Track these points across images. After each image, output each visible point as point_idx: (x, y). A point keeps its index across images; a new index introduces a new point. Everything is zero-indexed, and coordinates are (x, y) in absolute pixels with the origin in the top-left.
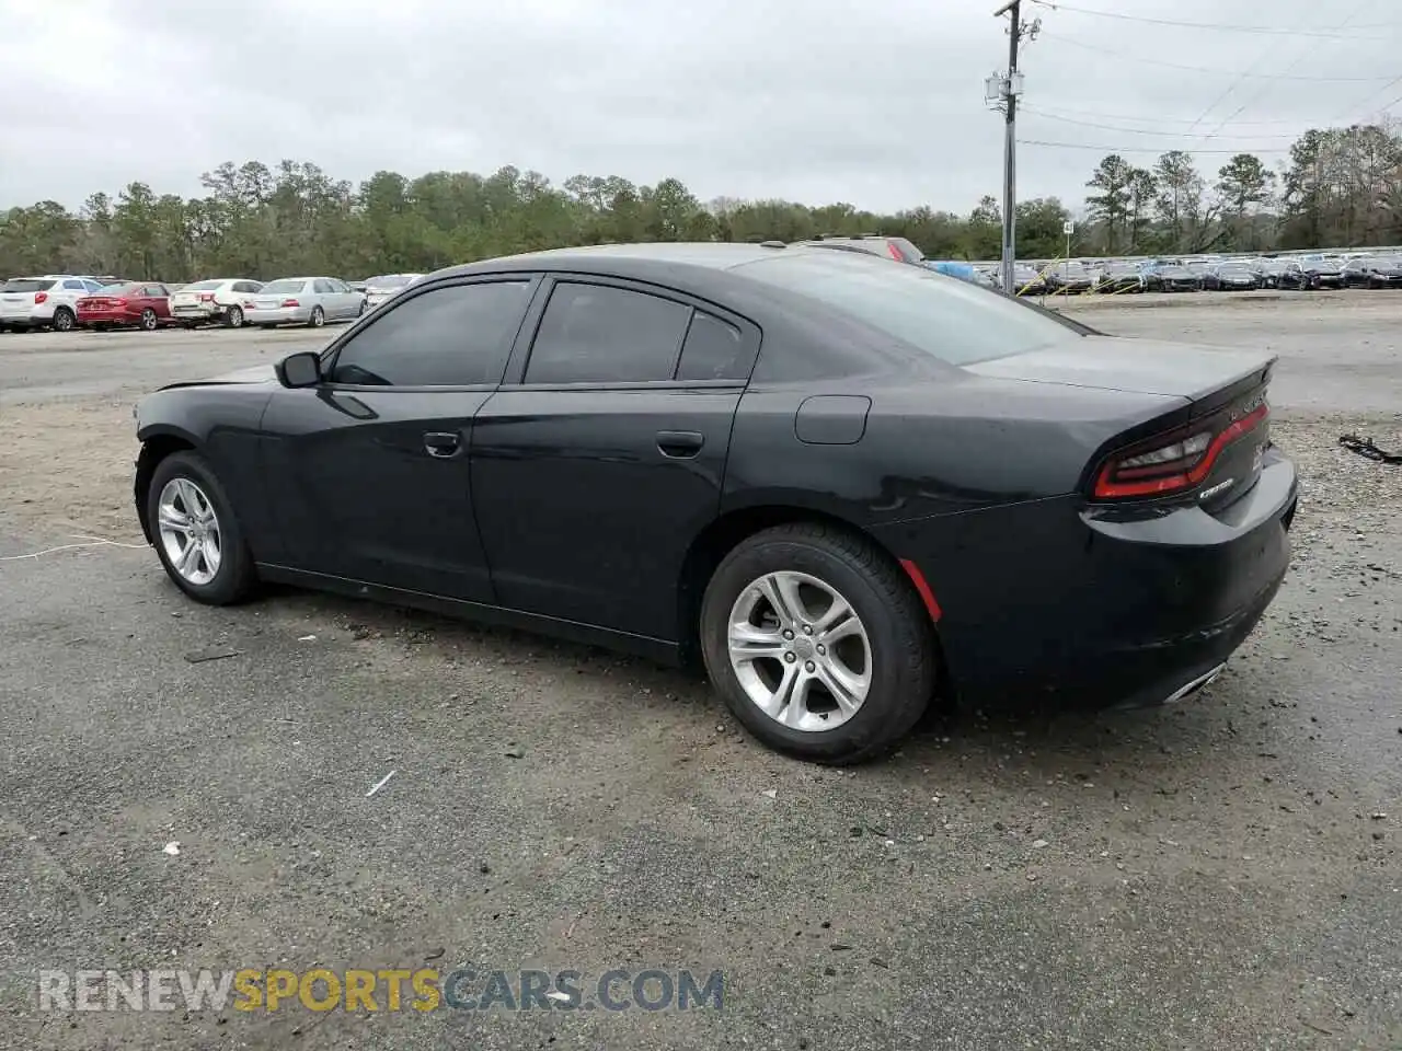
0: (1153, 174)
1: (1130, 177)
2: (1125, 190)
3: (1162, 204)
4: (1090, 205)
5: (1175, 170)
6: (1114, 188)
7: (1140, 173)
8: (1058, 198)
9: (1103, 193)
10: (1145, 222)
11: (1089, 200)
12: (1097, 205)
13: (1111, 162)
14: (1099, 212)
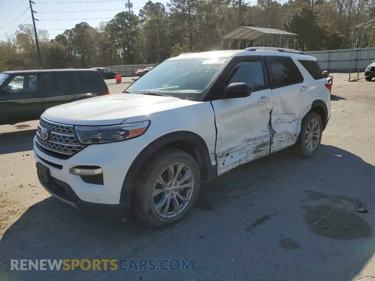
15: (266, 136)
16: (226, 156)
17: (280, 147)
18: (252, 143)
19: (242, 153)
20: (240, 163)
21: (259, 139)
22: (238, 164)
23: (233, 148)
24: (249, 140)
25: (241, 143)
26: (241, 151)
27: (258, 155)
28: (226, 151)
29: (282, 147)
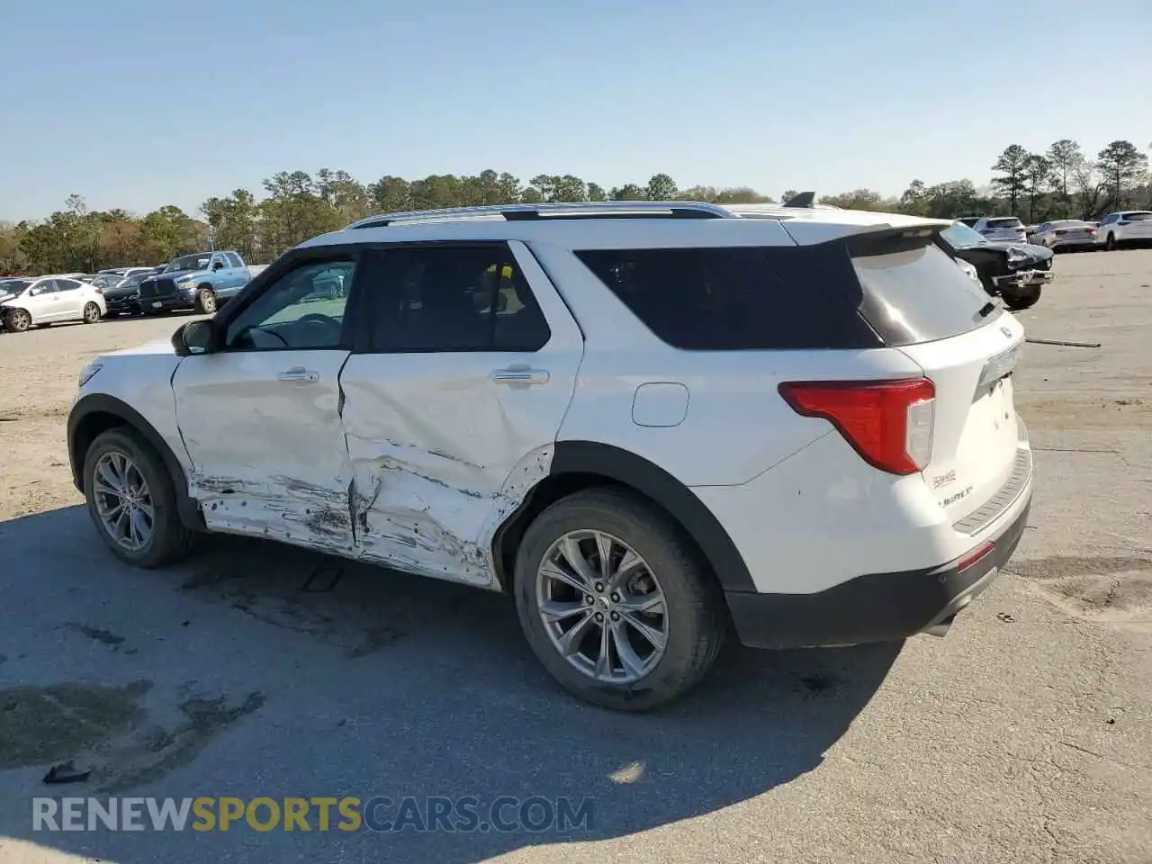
0: (1047, 159)
1: (1028, 161)
2: (1025, 172)
3: (1055, 182)
4: (996, 184)
5: (1064, 153)
6: (1015, 171)
7: (1038, 158)
8: (970, 180)
9: (1005, 174)
10: (1042, 196)
11: (993, 180)
12: (1001, 184)
13: (1013, 150)
14: (1002, 191)
15: (334, 493)
16: (224, 492)
17: (411, 562)
18: (304, 495)
19: (272, 507)
20: (266, 531)
21: (317, 494)
22: (261, 530)
23: (241, 482)
24: (296, 485)
25: (271, 481)
26: (275, 503)
27: (328, 542)
28: (220, 480)
29: (420, 565)
